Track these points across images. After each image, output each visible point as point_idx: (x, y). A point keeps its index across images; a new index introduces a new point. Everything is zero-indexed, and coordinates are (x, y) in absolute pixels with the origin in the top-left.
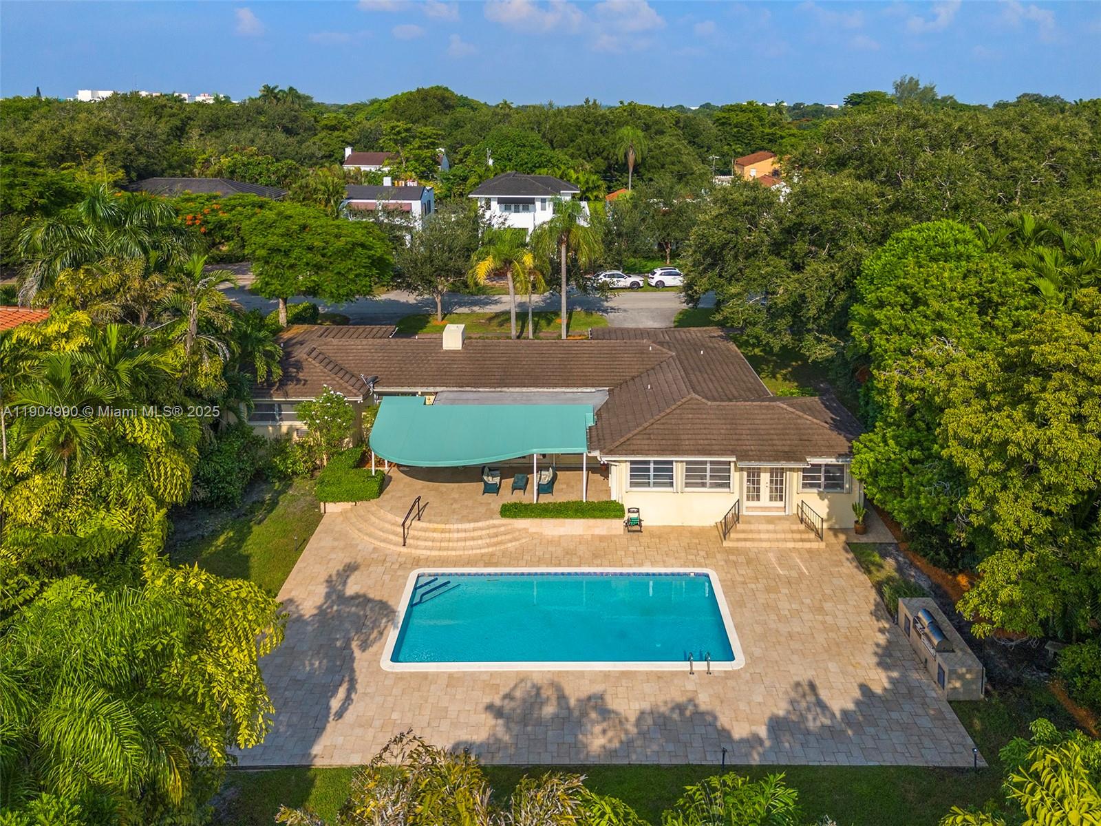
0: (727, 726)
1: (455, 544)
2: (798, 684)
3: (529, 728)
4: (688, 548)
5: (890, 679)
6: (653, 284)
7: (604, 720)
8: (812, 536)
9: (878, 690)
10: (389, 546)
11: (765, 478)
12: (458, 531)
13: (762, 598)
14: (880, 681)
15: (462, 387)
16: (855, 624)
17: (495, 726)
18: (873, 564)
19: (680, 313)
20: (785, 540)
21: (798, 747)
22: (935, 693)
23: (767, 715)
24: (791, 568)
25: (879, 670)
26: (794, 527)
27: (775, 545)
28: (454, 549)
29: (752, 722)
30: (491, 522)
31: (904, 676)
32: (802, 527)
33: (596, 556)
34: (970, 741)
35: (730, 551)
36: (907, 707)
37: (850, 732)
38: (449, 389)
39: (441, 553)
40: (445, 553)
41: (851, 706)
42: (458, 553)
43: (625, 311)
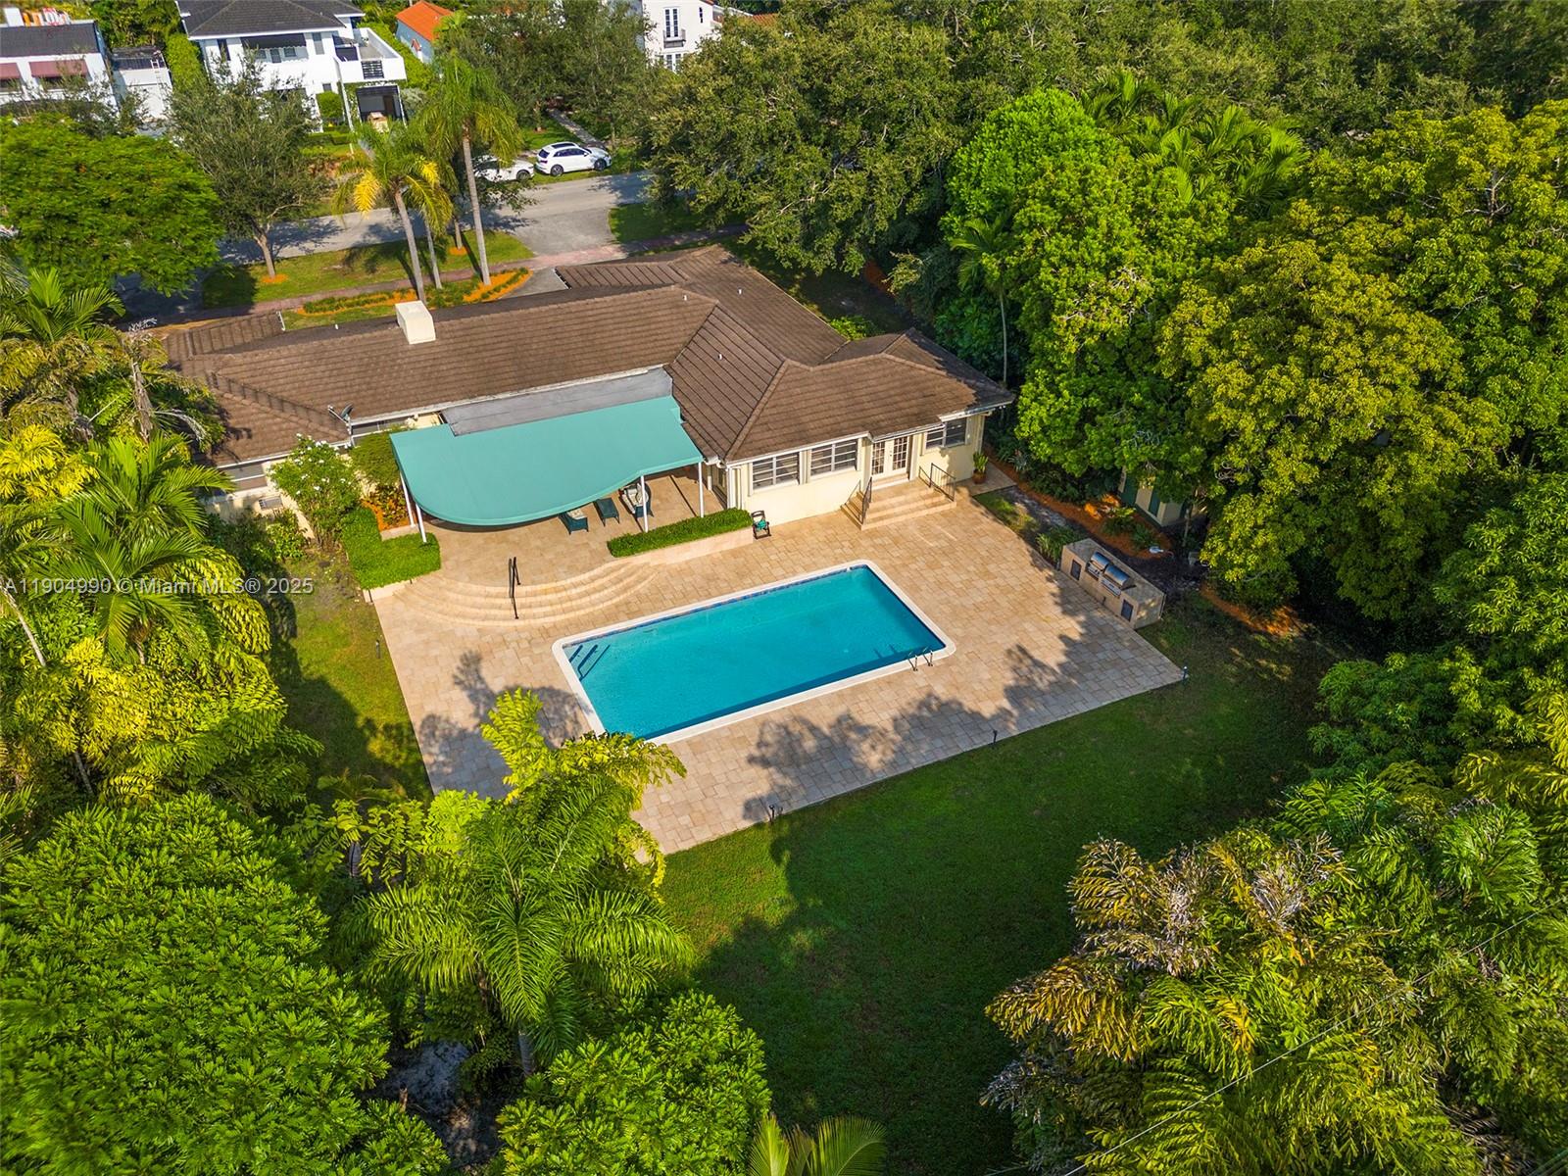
0: (974, 708)
1: (579, 602)
2: (1009, 652)
3: (804, 767)
4: (829, 542)
5: (1079, 623)
6: (548, 171)
7: (866, 737)
8: (943, 497)
9: (1076, 637)
10: (496, 623)
11: (890, 446)
12: (575, 586)
13: (929, 575)
14: (1073, 628)
15: (473, 397)
16: (1024, 580)
17: (770, 774)
18: (1007, 512)
19: (613, 216)
20: (919, 509)
21: (1042, 708)
22: (1121, 626)
23: (1001, 689)
24: (937, 537)
25: (1068, 618)
26: (923, 493)
27: (910, 516)
28: (579, 608)
29: (993, 698)
30: (607, 566)
31: (1090, 618)
32: (931, 490)
33: (742, 575)
34: (1167, 660)
35: (871, 534)
36: (1107, 646)
37: (1074, 682)
38: (458, 403)
39: (567, 616)
40: (572, 615)
41: (1063, 659)
42: (588, 610)
43: (535, 221)
